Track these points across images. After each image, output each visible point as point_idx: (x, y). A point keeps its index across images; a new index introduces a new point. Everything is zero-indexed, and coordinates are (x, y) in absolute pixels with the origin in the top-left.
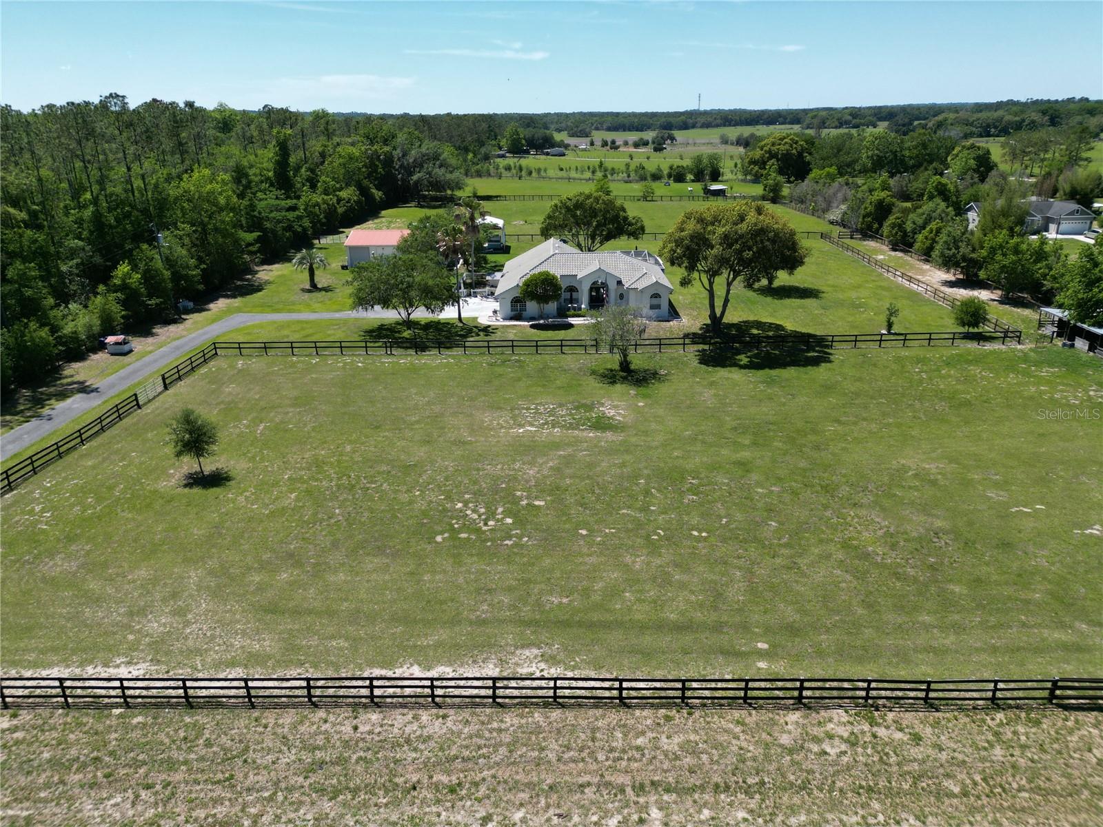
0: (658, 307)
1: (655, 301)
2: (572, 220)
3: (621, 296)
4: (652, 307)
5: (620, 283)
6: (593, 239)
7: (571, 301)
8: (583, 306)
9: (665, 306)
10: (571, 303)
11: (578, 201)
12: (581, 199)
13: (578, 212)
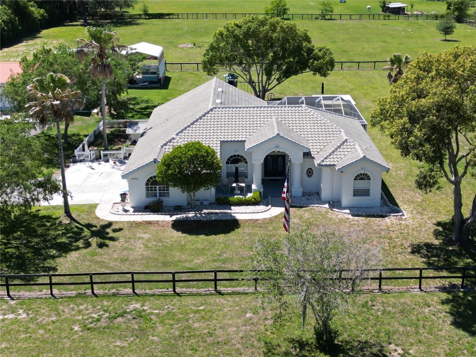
0: (366, 193)
1: (362, 185)
2: (242, 51)
3: (310, 172)
4: (357, 193)
5: (307, 155)
6: (269, 74)
7: (237, 176)
8: (254, 187)
9: (376, 191)
10: (237, 181)
11: (249, 28)
12: (254, 26)
13: (250, 42)
